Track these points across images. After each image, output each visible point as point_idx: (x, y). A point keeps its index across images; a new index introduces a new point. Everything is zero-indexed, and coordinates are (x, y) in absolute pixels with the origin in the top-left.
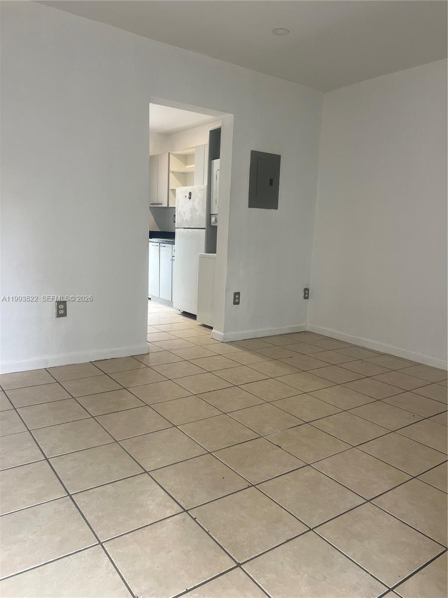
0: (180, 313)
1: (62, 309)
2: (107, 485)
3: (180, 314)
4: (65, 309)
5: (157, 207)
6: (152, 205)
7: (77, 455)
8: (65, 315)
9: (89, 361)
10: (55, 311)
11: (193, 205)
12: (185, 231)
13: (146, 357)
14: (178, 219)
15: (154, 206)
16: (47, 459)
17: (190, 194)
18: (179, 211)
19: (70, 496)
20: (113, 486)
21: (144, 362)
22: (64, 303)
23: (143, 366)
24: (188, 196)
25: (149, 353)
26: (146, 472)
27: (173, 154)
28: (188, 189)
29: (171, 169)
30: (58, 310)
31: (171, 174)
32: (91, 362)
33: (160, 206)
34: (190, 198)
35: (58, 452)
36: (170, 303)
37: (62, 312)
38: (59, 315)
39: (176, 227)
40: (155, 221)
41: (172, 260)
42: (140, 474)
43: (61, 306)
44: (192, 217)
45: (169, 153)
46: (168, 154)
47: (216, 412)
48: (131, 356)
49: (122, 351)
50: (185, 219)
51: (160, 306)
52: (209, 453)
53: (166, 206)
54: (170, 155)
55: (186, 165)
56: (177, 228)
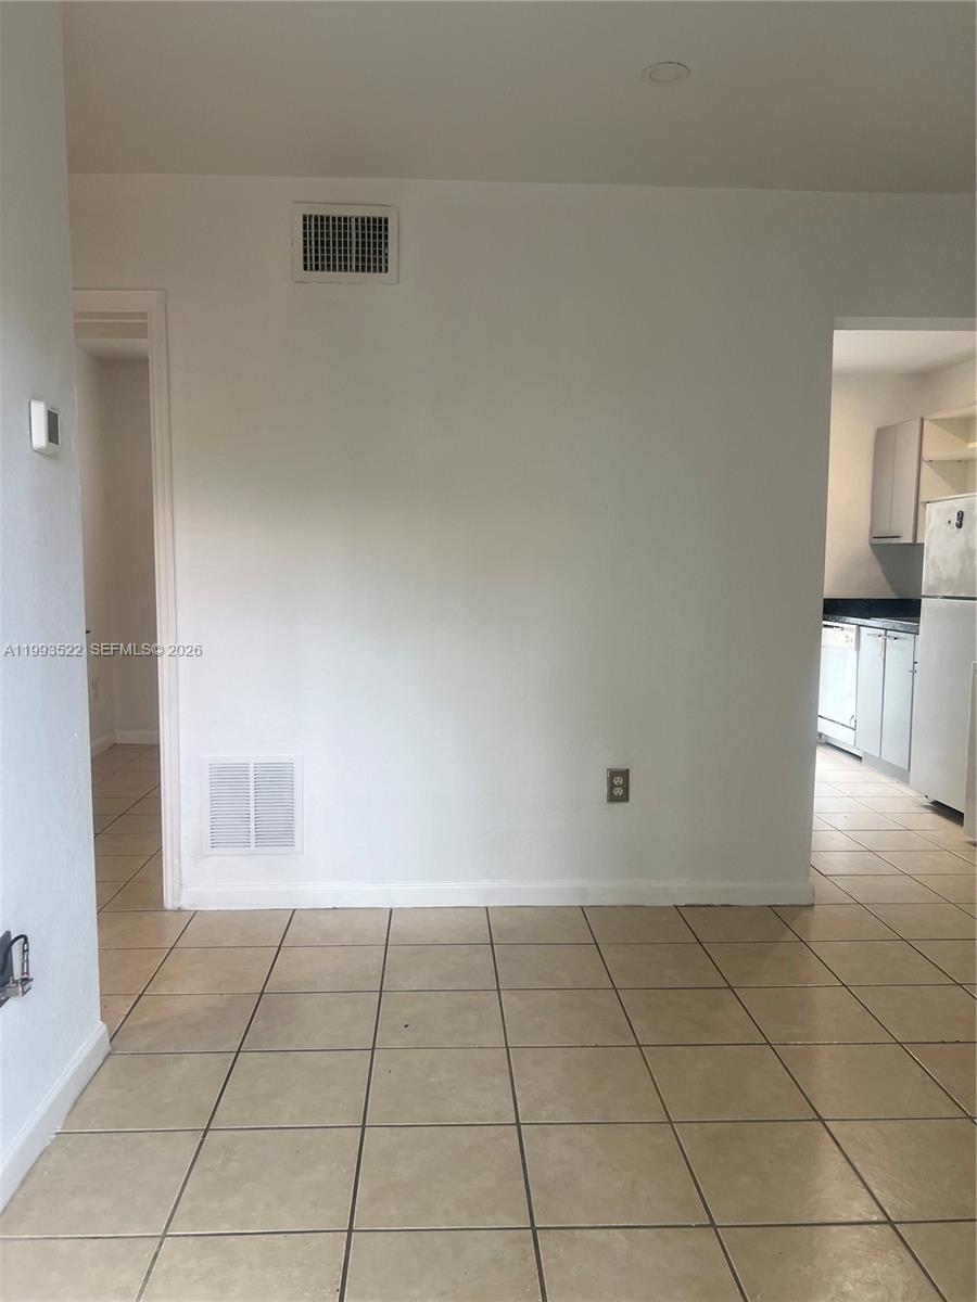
0: (926, 802)
1: (619, 786)
2: (615, 1231)
3: (926, 807)
4: (626, 786)
5: (893, 545)
6: (876, 541)
7: (577, 1132)
8: (625, 798)
9: (672, 904)
10: (605, 789)
11: (967, 542)
12: (944, 605)
13: (804, 914)
14: (928, 573)
15: (882, 541)
16: (518, 1124)
17: (961, 515)
18: (931, 557)
19: (534, 1229)
20: (628, 1238)
21: (796, 926)
22: (625, 774)
23: (789, 936)
24: (955, 520)
25: (812, 905)
26: (712, 1225)
27: (934, 421)
28: (959, 504)
29: (926, 455)
30: (612, 786)
31: (925, 466)
32: (676, 907)
33: (895, 541)
34: (959, 526)
35: (544, 1113)
36: (903, 775)
37: (618, 792)
38: (612, 798)
39: (923, 593)
40: (885, 575)
41: (914, 672)
42: (696, 1226)
43: (618, 780)
44: (962, 572)
45: (922, 419)
46: (918, 422)
47: (946, 1109)
48: (770, 906)
49: (751, 890)
50: (944, 576)
51: (883, 778)
52: (889, 1222)
53: (910, 541)
54: (926, 423)
55: (968, 441)
56: (924, 597)
